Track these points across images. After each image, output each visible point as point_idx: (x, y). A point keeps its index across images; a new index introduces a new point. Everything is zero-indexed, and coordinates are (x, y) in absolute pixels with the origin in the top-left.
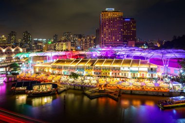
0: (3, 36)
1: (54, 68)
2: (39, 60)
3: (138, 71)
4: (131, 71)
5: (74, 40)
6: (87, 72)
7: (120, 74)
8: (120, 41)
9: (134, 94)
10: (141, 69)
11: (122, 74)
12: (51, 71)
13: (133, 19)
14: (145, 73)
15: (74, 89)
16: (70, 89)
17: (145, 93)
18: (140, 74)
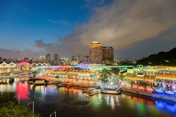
0: (44, 56)
1: (52, 74)
2: (49, 70)
3: (85, 76)
4: (82, 76)
5: (83, 60)
6: (64, 76)
7: (78, 77)
8: (100, 60)
9: (79, 87)
10: (87, 75)
11: (79, 77)
12: (50, 75)
13: (112, 47)
14: (88, 77)
15: (56, 83)
16: (54, 83)
17: (84, 86)
18: (87, 78)
